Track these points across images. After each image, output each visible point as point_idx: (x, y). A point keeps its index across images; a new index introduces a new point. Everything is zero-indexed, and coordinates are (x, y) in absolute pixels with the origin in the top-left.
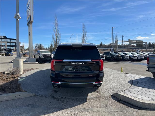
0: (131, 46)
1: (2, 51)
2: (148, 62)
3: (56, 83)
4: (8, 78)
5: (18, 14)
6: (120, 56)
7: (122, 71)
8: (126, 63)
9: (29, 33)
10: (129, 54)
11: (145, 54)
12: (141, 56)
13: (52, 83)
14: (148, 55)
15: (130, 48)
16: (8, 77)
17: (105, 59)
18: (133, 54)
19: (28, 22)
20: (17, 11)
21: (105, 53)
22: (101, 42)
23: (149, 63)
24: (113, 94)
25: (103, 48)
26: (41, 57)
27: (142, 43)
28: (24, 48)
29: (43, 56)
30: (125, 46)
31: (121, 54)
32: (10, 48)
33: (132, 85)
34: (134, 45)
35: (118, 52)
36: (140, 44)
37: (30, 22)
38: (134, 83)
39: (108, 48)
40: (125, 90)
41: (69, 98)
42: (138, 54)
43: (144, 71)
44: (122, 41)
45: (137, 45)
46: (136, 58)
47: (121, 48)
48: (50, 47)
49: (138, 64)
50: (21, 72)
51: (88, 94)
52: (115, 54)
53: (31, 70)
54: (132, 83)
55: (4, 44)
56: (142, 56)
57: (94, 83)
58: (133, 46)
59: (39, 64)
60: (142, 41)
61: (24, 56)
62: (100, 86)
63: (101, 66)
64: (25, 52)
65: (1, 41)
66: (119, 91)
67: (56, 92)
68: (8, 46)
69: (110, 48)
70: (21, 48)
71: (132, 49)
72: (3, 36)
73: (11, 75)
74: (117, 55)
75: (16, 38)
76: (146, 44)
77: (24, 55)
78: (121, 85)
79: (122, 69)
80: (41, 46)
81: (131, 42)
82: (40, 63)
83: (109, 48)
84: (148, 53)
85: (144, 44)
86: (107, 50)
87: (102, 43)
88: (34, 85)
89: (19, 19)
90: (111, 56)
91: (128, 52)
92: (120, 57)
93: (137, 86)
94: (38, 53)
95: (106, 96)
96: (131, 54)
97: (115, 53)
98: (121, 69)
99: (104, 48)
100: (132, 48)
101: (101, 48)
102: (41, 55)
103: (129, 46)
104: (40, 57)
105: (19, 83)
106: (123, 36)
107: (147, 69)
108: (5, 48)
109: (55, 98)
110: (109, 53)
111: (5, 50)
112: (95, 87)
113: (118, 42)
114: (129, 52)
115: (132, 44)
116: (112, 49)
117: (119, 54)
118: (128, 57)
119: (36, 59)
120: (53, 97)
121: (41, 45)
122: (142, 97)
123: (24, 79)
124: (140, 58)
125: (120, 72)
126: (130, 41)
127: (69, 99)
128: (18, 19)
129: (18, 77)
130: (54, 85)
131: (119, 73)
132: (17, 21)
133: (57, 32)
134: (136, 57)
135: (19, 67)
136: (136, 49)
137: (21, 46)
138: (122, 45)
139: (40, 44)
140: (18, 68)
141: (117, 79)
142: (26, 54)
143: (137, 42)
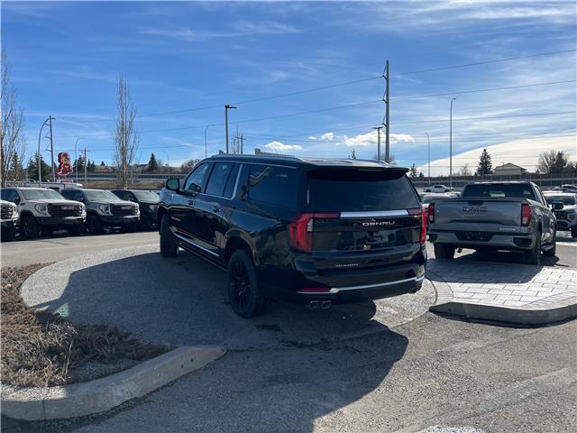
22: (151, 156)
23: (433, 218)
33: (430, 280)
87: (157, 158)
93: (446, 282)
101: (153, 177)
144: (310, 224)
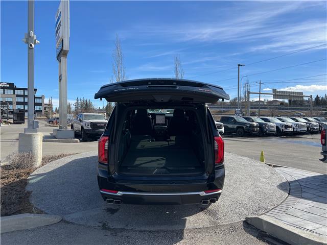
0: (278, 103)
1: (6, 115)
2: (323, 140)
3: (112, 193)
4: (5, 178)
5: (32, 34)
6: (257, 126)
7: (262, 160)
9: (60, 76)
10: (275, 122)
11: (309, 121)
12: (301, 126)
13: (102, 194)
14: (315, 123)
15: (277, 108)
16: (4, 174)
17: (223, 131)
18: (283, 122)
19: (58, 53)
20: (30, 28)
21: (223, 120)
23: (325, 142)
24: (246, 218)
25: (218, 108)
26: (85, 128)
27: (302, 97)
28: (51, 108)
29: (89, 126)
30: (265, 104)
31: (257, 120)
32: (21, 107)
33: (289, 194)
34: (284, 102)
35: (250, 117)
36: (297, 99)
37: (62, 53)
38: (294, 189)
39: (228, 108)
40: (273, 207)
41: (143, 228)
42: (294, 122)
43: (310, 160)
44: (260, 94)
45: (290, 101)
46: (291, 130)
47: (258, 108)
48: (107, 106)
49: (294, 142)
50: (37, 163)
51: (187, 218)
52: (246, 121)
53: (60, 156)
54: (290, 189)
55: (10, 100)
56: (304, 126)
57: (203, 194)
58: (282, 104)
59: (81, 143)
60: (302, 93)
61: (51, 125)
62: (217, 200)
63: (218, 152)
64: (55, 116)
65: (4, 93)
66: (260, 210)
67: (112, 211)
68: (18, 103)
69: (233, 108)
70: (45, 108)
71: (280, 110)
72: (8, 84)
73: (12, 170)
74: (250, 122)
75: (27, 88)
76: (309, 99)
77: (51, 123)
78: (265, 194)
79: (262, 155)
80: (87, 105)
81: (278, 95)
82: (84, 140)
83: (230, 108)
84: (316, 119)
85: (306, 99)
86: (226, 111)
89: (33, 45)
90: (235, 126)
91: (272, 116)
93: (301, 197)
94: (78, 119)
95: (230, 223)
96: (279, 122)
97: (246, 119)
98: (260, 155)
99: (221, 108)
101: (214, 108)
102: (85, 124)
103: (274, 104)
104: (82, 127)
105: (28, 189)
106: (260, 83)
107: (322, 157)
108: (11, 107)
109: (109, 229)
110: (233, 118)
111: (12, 112)
112: (205, 202)
113: (250, 94)
114: (275, 116)
115: (281, 100)
116: (239, 110)
117: (253, 121)
118: (272, 127)
119: (75, 132)
120: (104, 227)
121: (88, 101)
122: (318, 226)
123: (41, 178)
124: (299, 130)
125: (258, 163)
126: (276, 94)
127: (141, 231)
128: (31, 45)
129: (29, 174)
130: (106, 198)
131: (256, 166)
132: (30, 48)
133: (120, 75)
134: (290, 127)
135: (33, 151)
136: (290, 109)
137: (46, 105)
138: (260, 101)
139: (86, 100)
140: (29, 153)
141: (254, 180)
142: (55, 121)
143: (292, 96)
144: (107, 144)
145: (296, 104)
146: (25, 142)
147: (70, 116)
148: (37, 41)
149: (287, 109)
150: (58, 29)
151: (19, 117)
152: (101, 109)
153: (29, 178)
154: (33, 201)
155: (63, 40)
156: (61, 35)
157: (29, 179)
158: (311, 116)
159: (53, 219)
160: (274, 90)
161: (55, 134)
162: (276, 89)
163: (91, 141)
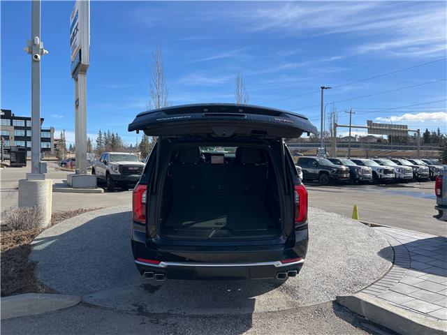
0: (375, 140)
2: (439, 190)
5: (38, 40)
7: (355, 217)
8: (362, 192)
9: (77, 101)
10: (370, 165)
11: (416, 164)
12: (405, 171)
13: (137, 264)
14: (424, 167)
15: (372, 147)
17: (302, 177)
18: (382, 165)
20: (35, 32)
24: (337, 297)
26: (111, 173)
27: (407, 132)
28: (64, 146)
29: (118, 171)
30: (357, 140)
31: (347, 163)
32: (22, 144)
33: (393, 263)
34: (382, 138)
35: (337, 158)
36: (400, 135)
37: (79, 69)
38: (400, 256)
39: (307, 146)
40: (373, 281)
41: (195, 313)
42: (396, 165)
44: (350, 127)
45: (390, 137)
46: (392, 176)
47: (347, 146)
48: (140, 142)
49: (397, 193)
50: (45, 222)
51: (256, 298)
52: (331, 164)
53: (77, 212)
54: (394, 256)
55: (5, 133)
56: (409, 171)
57: (278, 264)
58: (379, 140)
59: (106, 194)
60: (406, 126)
61: (65, 169)
62: (298, 273)
63: (299, 206)
64: (68, 156)
66: (356, 285)
67: (151, 289)
68: (17, 138)
69: (314, 146)
70: (55, 145)
71: (377, 150)
72: (3, 111)
73: (10, 232)
74: (337, 166)
76: (415, 134)
77: (63, 165)
78: (361, 264)
79: (355, 209)
80: (113, 141)
81: (374, 129)
82: (110, 190)
83: (310, 146)
84: (425, 161)
85: (411, 134)
86: (305, 151)
88: (80, 265)
89: (39, 56)
90: (317, 171)
91: (367, 157)
92: (346, 172)
93: (410, 268)
94: (102, 160)
95: (314, 303)
96: (377, 165)
97: (332, 160)
98: (352, 210)
99: (298, 146)
100: (376, 147)
102: (112, 168)
103: (369, 141)
104: (108, 172)
105: (32, 258)
106: (351, 113)
108: (7, 144)
109: (148, 314)
110: (314, 160)
111: (9, 151)
112: (281, 276)
113: (337, 128)
114: (371, 157)
115: (378, 136)
116: (323, 148)
117: (341, 164)
118: (368, 172)
119: (98, 178)
120: (141, 311)
121: (115, 136)
122: (435, 307)
123: (50, 242)
124: (402, 176)
125: (351, 222)
126: (372, 127)
127: (192, 317)
128: (36, 57)
129: (33, 236)
130: (144, 271)
131: (348, 225)
132: (35, 61)
133: (161, 100)
134: (391, 172)
135: (39, 205)
136: (390, 148)
137: (56, 140)
138: (350, 137)
140: (34, 207)
141: (346, 244)
142: (69, 164)
143: (393, 130)
144: (144, 195)
145: (398, 141)
146: (28, 193)
147: (91, 157)
148: (45, 51)
149: (386, 148)
150: (74, 35)
151: (19, 158)
152: (133, 146)
153: (33, 243)
154: (39, 276)
155: (80, 50)
156: (77, 43)
157: (34, 245)
158: (419, 158)
159: (68, 301)
160: (369, 123)
161: (70, 182)
162: (371, 121)
163: (119, 191)
